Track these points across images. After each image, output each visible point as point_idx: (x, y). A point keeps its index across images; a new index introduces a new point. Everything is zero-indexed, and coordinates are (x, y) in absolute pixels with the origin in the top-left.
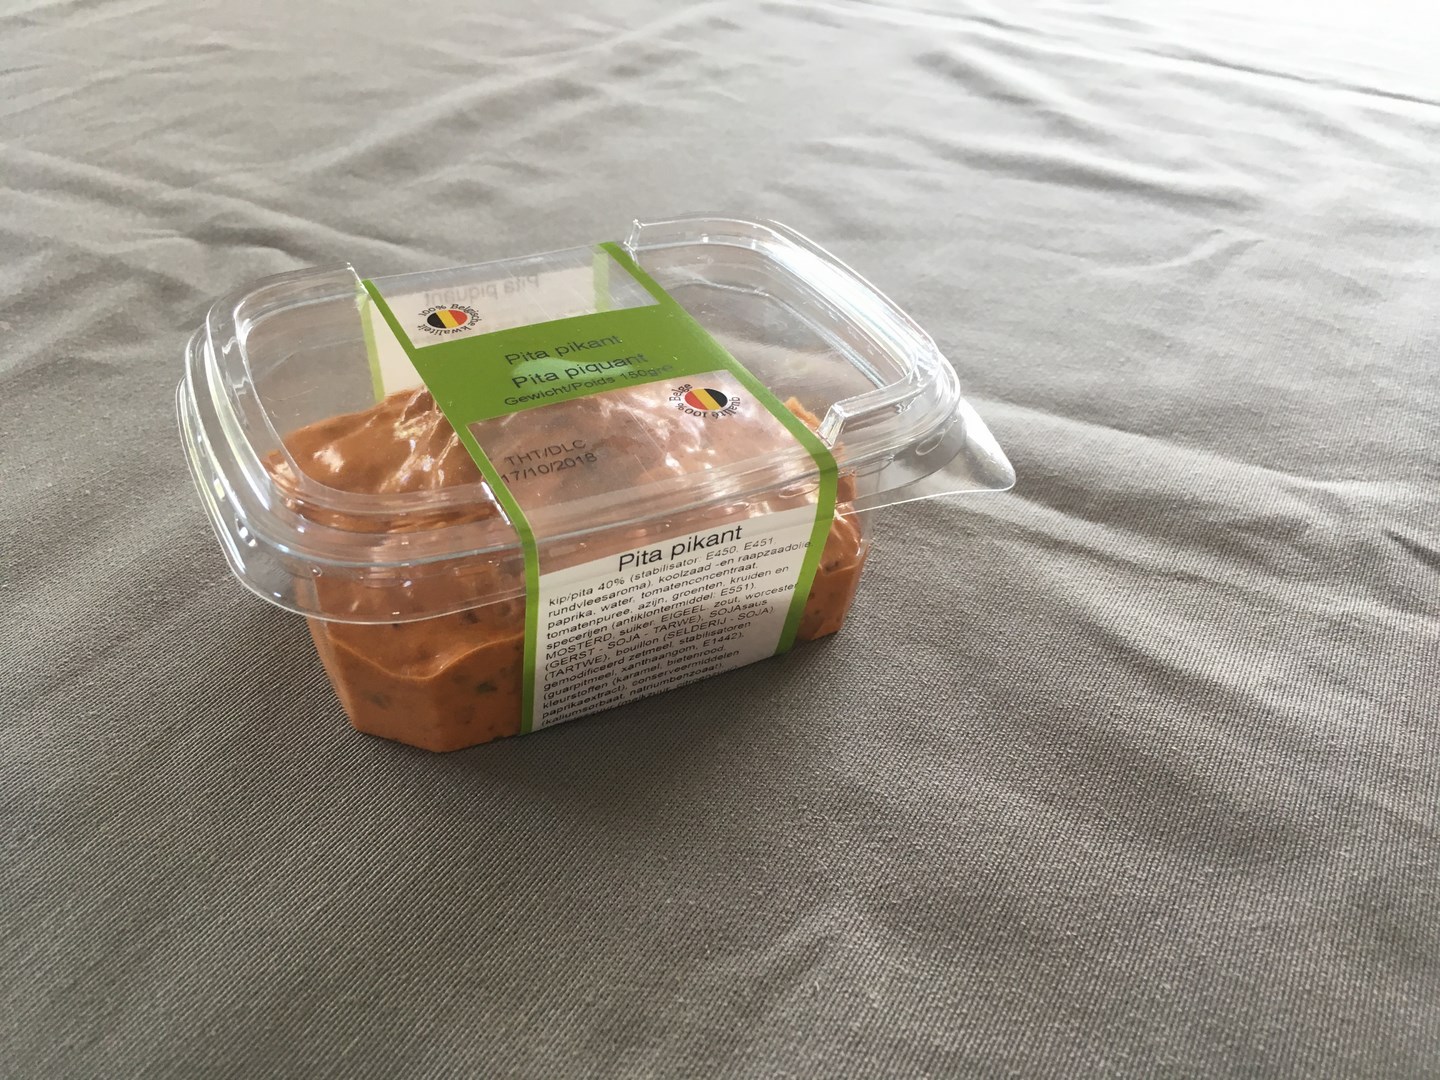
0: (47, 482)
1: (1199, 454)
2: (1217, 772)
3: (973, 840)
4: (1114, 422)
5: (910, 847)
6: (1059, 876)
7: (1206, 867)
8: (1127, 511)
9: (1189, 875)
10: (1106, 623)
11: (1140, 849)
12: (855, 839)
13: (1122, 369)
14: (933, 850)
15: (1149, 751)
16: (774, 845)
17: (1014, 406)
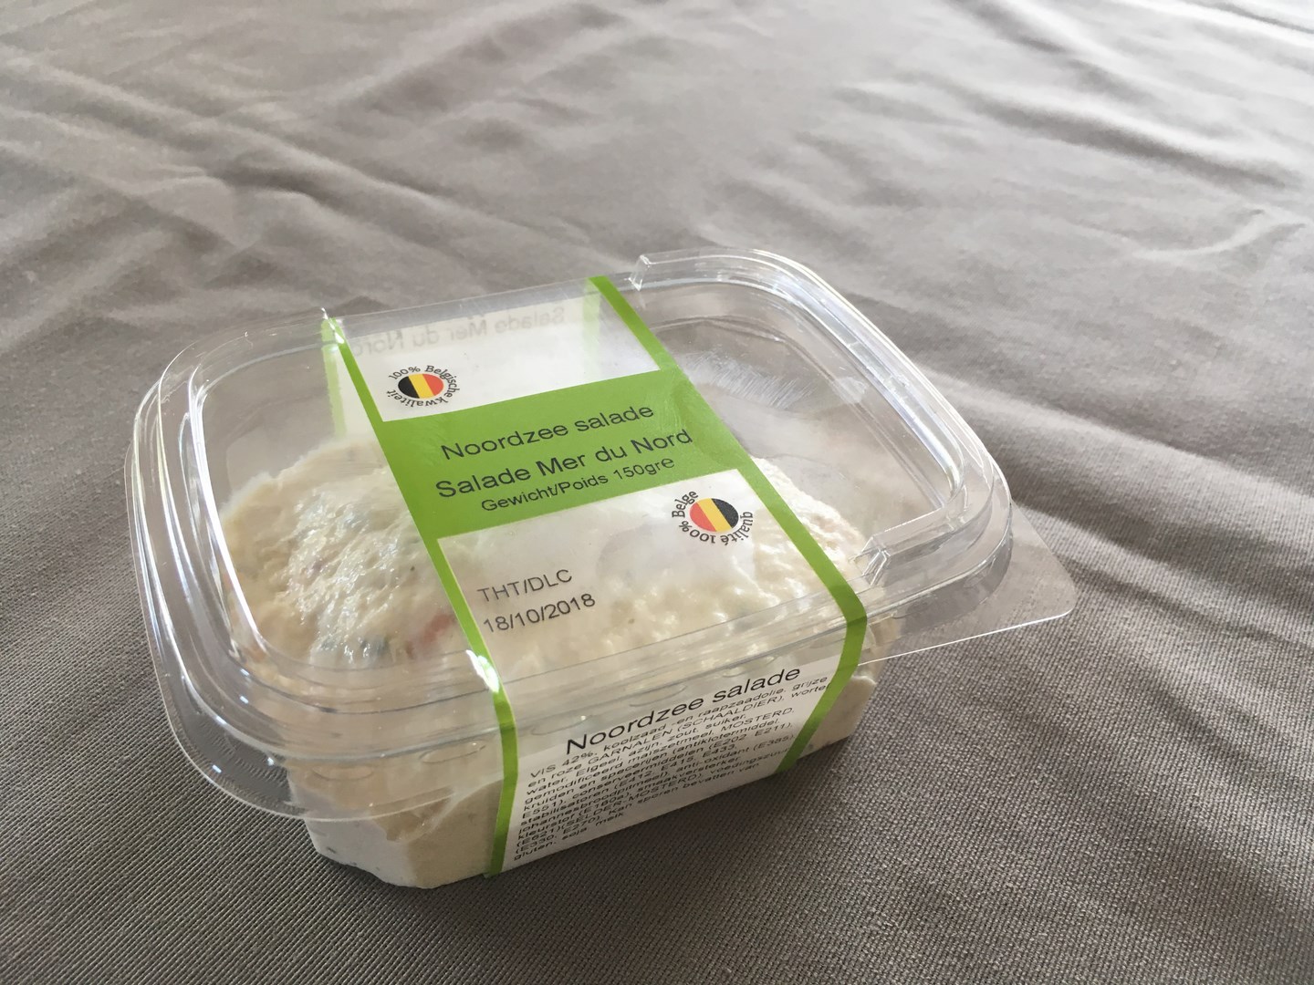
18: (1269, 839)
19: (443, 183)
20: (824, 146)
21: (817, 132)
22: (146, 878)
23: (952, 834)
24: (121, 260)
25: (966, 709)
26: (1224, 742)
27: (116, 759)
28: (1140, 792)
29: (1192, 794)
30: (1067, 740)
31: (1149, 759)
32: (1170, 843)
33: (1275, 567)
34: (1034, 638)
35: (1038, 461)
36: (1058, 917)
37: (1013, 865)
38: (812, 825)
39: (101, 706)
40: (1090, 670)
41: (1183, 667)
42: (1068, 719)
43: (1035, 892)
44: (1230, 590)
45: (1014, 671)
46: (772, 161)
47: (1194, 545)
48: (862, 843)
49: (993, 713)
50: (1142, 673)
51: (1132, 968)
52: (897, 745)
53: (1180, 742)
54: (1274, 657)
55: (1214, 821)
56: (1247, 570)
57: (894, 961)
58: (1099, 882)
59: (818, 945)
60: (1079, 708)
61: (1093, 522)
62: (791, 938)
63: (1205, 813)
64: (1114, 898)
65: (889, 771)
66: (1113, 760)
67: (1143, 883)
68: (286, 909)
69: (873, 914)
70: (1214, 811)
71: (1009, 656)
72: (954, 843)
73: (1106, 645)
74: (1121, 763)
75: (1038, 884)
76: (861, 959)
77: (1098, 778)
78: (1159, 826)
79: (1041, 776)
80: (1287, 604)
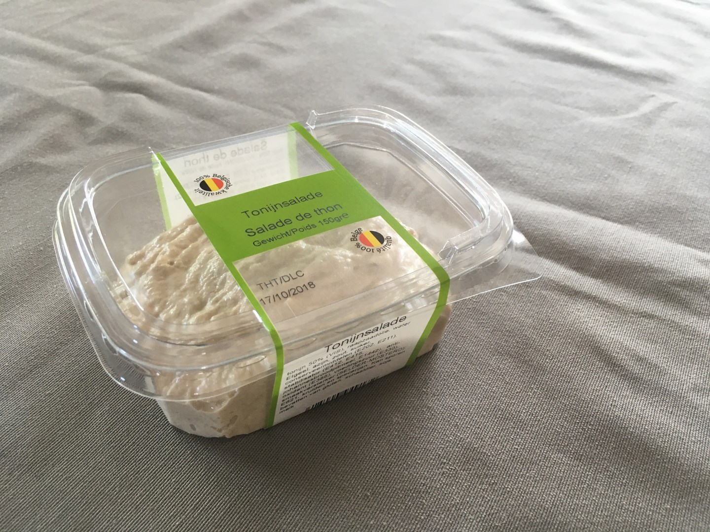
0: (19, 242)
1: (650, 236)
2: (670, 444)
3: (539, 485)
4: (603, 215)
5: (504, 489)
6: (587, 508)
7: (666, 504)
8: (613, 272)
9: (657, 509)
10: (606, 347)
11: (630, 491)
12: (473, 482)
13: (607, 182)
14: (517, 492)
15: (633, 429)
16: (428, 485)
17: (548, 204)
18: (653, 421)
19: (216, 88)
20: (422, 65)
21: (418, 57)
22: (59, 454)
23: (486, 421)
24: (42, 131)
25: (494, 357)
26: (630, 372)
27: (42, 393)
28: (585, 398)
29: (612, 399)
30: (547, 373)
31: (590, 382)
32: (601, 424)
33: (658, 281)
34: (530, 320)
35: (534, 228)
36: (541, 463)
37: (518, 437)
38: (413, 418)
39: (34, 366)
40: (559, 336)
41: (608, 334)
42: (548, 362)
43: (529, 451)
44: (634, 293)
45: (520, 338)
46: (394, 73)
47: (616, 270)
48: (439, 427)
49: (508, 359)
50: (587, 337)
51: (580, 488)
52: (458, 377)
53: (606, 372)
54: (657, 328)
55: (623, 412)
56: (643, 283)
57: (455, 487)
58: (563, 444)
59: (416, 479)
60: (553, 356)
61: (562, 259)
62: (402, 476)
63: (619, 408)
64: (571, 452)
65: (453, 390)
66: (570, 383)
67: (586, 444)
68: (134, 468)
69: (445, 463)
70: (624, 407)
71: (517, 330)
72: (487, 426)
73: (568, 323)
74: (575, 384)
75: (531, 446)
76: (438, 487)
77: (563, 391)
78: (595, 415)
79: (533, 391)
80: (664, 300)
